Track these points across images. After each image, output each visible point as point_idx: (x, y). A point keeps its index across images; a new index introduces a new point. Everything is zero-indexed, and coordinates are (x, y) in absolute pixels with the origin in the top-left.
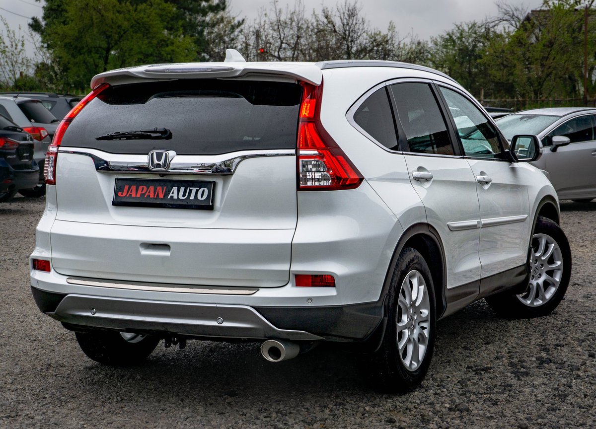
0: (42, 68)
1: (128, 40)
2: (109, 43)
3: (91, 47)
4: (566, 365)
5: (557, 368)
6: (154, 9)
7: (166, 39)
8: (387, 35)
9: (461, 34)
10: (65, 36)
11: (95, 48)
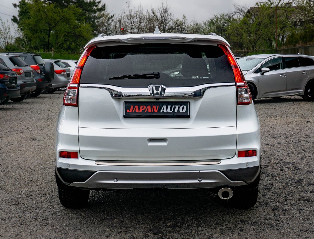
0: (18, 40)
1: (59, 26)
2: (50, 28)
3: (42, 30)
4: (270, 174)
5: (266, 176)
6: (71, 11)
7: (77, 25)
8: (182, 21)
9: (217, 20)
10: (29, 24)
11: (43, 30)
